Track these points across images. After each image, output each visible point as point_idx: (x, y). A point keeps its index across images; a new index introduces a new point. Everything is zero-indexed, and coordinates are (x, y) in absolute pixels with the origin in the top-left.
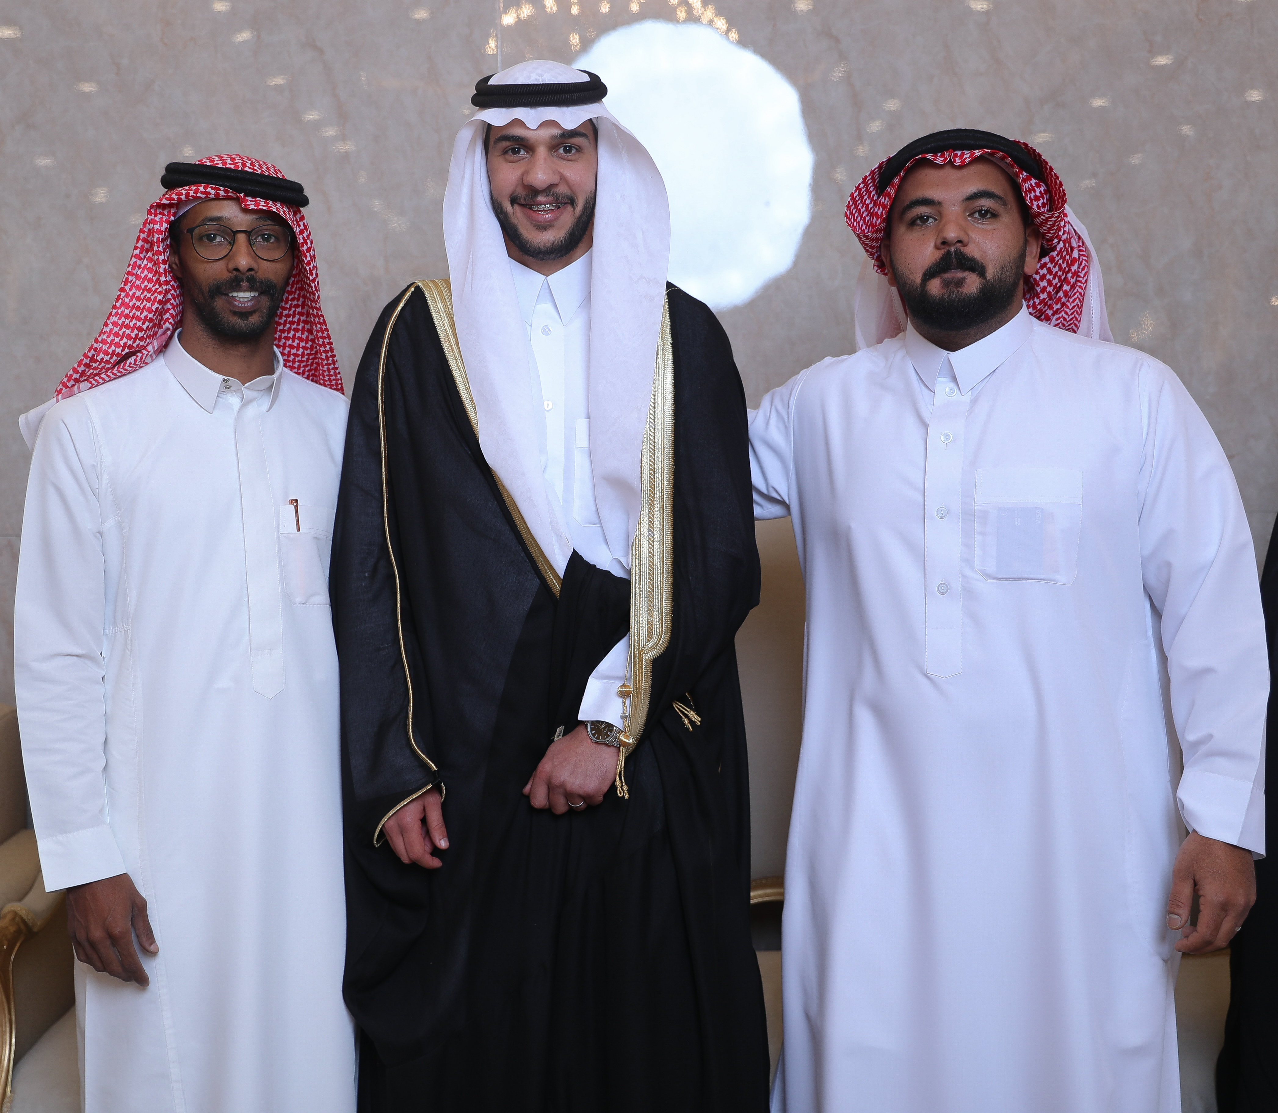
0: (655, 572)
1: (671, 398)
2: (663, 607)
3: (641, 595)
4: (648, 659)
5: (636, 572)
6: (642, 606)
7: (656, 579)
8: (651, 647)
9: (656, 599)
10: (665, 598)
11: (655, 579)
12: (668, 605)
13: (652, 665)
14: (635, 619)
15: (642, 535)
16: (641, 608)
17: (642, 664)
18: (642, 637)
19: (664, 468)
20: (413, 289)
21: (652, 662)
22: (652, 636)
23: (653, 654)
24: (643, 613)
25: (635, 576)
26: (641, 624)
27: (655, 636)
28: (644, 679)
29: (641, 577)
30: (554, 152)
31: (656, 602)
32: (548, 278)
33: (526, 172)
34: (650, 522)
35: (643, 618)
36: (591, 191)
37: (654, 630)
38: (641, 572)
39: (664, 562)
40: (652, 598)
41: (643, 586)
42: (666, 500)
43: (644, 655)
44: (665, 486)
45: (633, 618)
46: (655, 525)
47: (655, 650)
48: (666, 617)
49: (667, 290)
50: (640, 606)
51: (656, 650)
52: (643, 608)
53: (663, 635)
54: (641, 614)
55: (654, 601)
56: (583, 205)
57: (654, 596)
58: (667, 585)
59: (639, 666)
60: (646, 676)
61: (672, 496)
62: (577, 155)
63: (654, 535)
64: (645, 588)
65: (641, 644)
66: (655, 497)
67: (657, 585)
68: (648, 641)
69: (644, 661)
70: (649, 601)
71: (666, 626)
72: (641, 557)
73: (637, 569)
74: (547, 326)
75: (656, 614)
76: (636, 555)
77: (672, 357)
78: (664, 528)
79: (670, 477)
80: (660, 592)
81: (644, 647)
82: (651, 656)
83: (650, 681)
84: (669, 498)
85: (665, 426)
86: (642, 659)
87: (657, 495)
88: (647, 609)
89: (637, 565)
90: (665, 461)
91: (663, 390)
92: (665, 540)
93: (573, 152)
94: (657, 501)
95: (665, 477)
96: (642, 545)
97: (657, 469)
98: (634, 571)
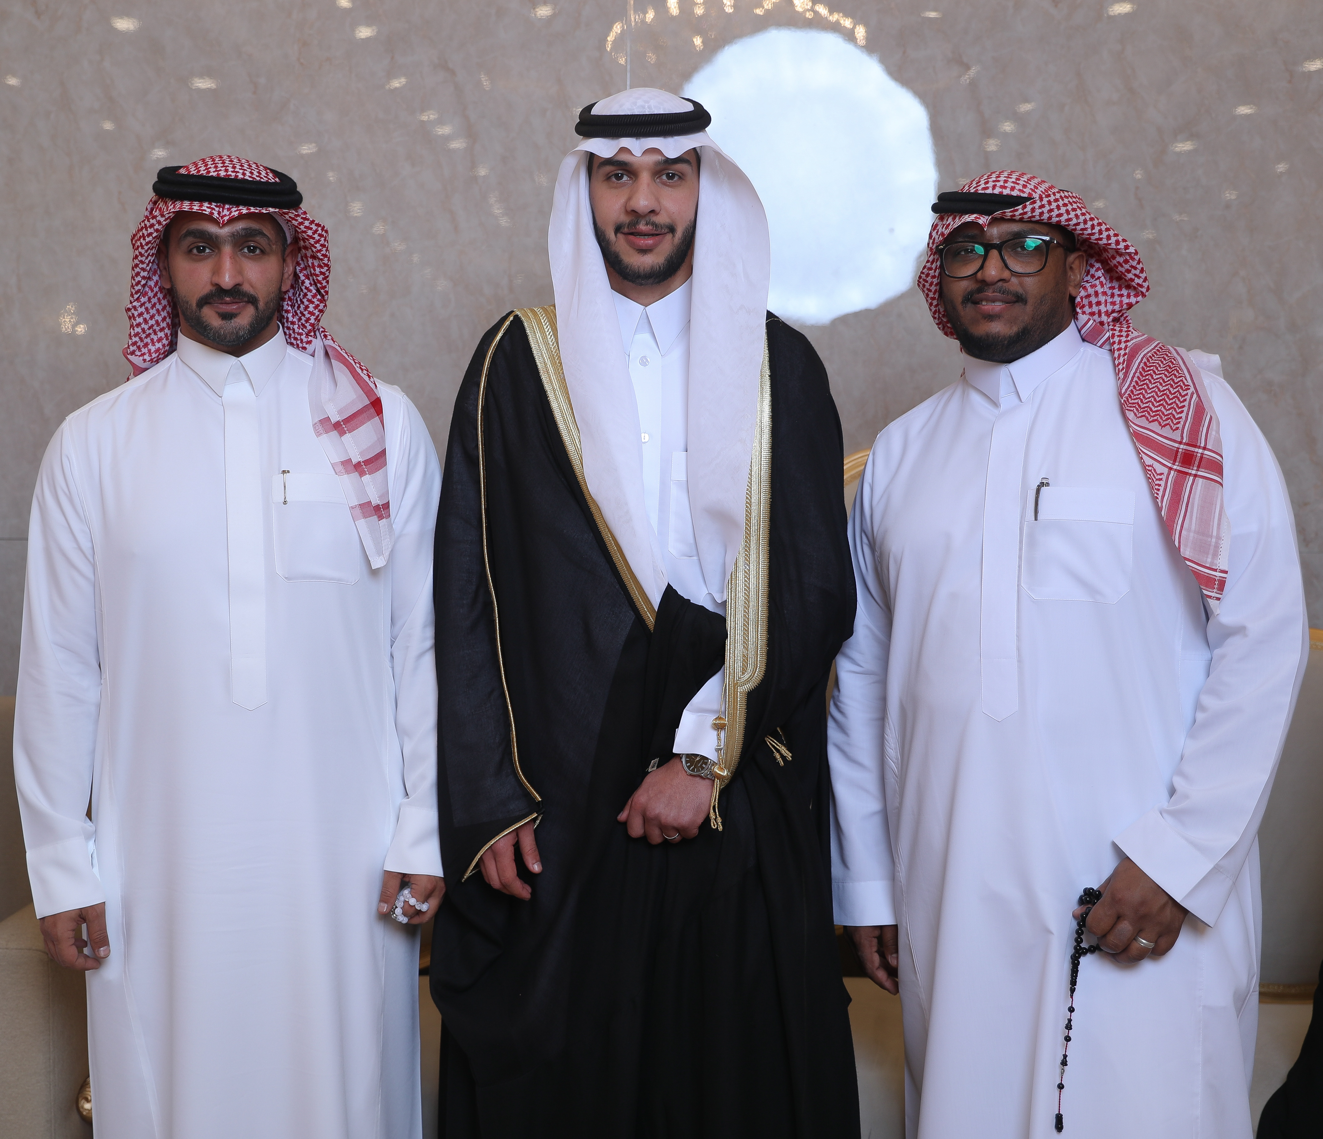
0: (750, 605)
1: (768, 431)
2: (758, 640)
3: (737, 628)
4: (743, 692)
5: (731, 605)
6: (737, 639)
7: (752, 612)
8: (746, 680)
9: (751, 632)
10: (760, 631)
11: (750, 612)
12: (763, 638)
13: (746, 697)
14: (730, 652)
15: (738, 568)
16: (736, 641)
17: (737, 697)
18: (737, 669)
19: (760, 502)
20: (511, 318)
21: (746, 695)
22: (747, 669)
23: (748, 687)
24: (738, 646)
25: (731, 609)
26: (736, 657)
27: (750, 669)
28: (738, 712)
29: (737, 610)
30: (656, 179)
31: (751, 635)
32: (646, 308)
33: (629, 199)
34: (746, 555)
35: (738, 651)
36: (690, 220)
37: (749, 663)
38: (737, 605)
39: (760, 595)
40: (747, 631)
41: (739, 619)
42: (762, 533)
43: (739, 688)
44: (761, 519)
45: (728, 651)
46: (751, 558)
47: (749, 683)
48: (761, 650)
49: (766, 321)
50: (735, 639)
51: (751, 683)
52: (738, 641)
53: (758, 668)
54: (736, 647)
55: (750, 634)
56: (683, 234)
57: (750, 629)
58: (762, 619)
59: (734, 699)
60: (741, 708)
61: (768, 529)
62: (679, 182)
63: (749, 568)
64: (741, 621)
65: (736, 677)
66: (752, 530)
67: (752, 618)
68: (743, 674)
69: (739, 694)
70: (744, 634)
71: (761, 659)
72: (737, 590)
73: (733, 602)
74: (645, 357)
75: (751, 647)
76: (731, 588)
77: (770, 390)
78: (760, 561)
79: (766, 510)
80: (756, 626)
81: (738, 680)
82: (746, 688)
83: (745, 713)
84: (765, 531)
85: (762, 459)
86: (737, 692)
87: (754, 528)
88: (742, 642)
89: (733, 598)
90: (762, 494)
91: (760, 423)
92: (760, 574)
93: (676, 178)
94: (753, 533)
95: (762, 511)
96: (737, 578)
97: (754, 501)
98: (729, 604)
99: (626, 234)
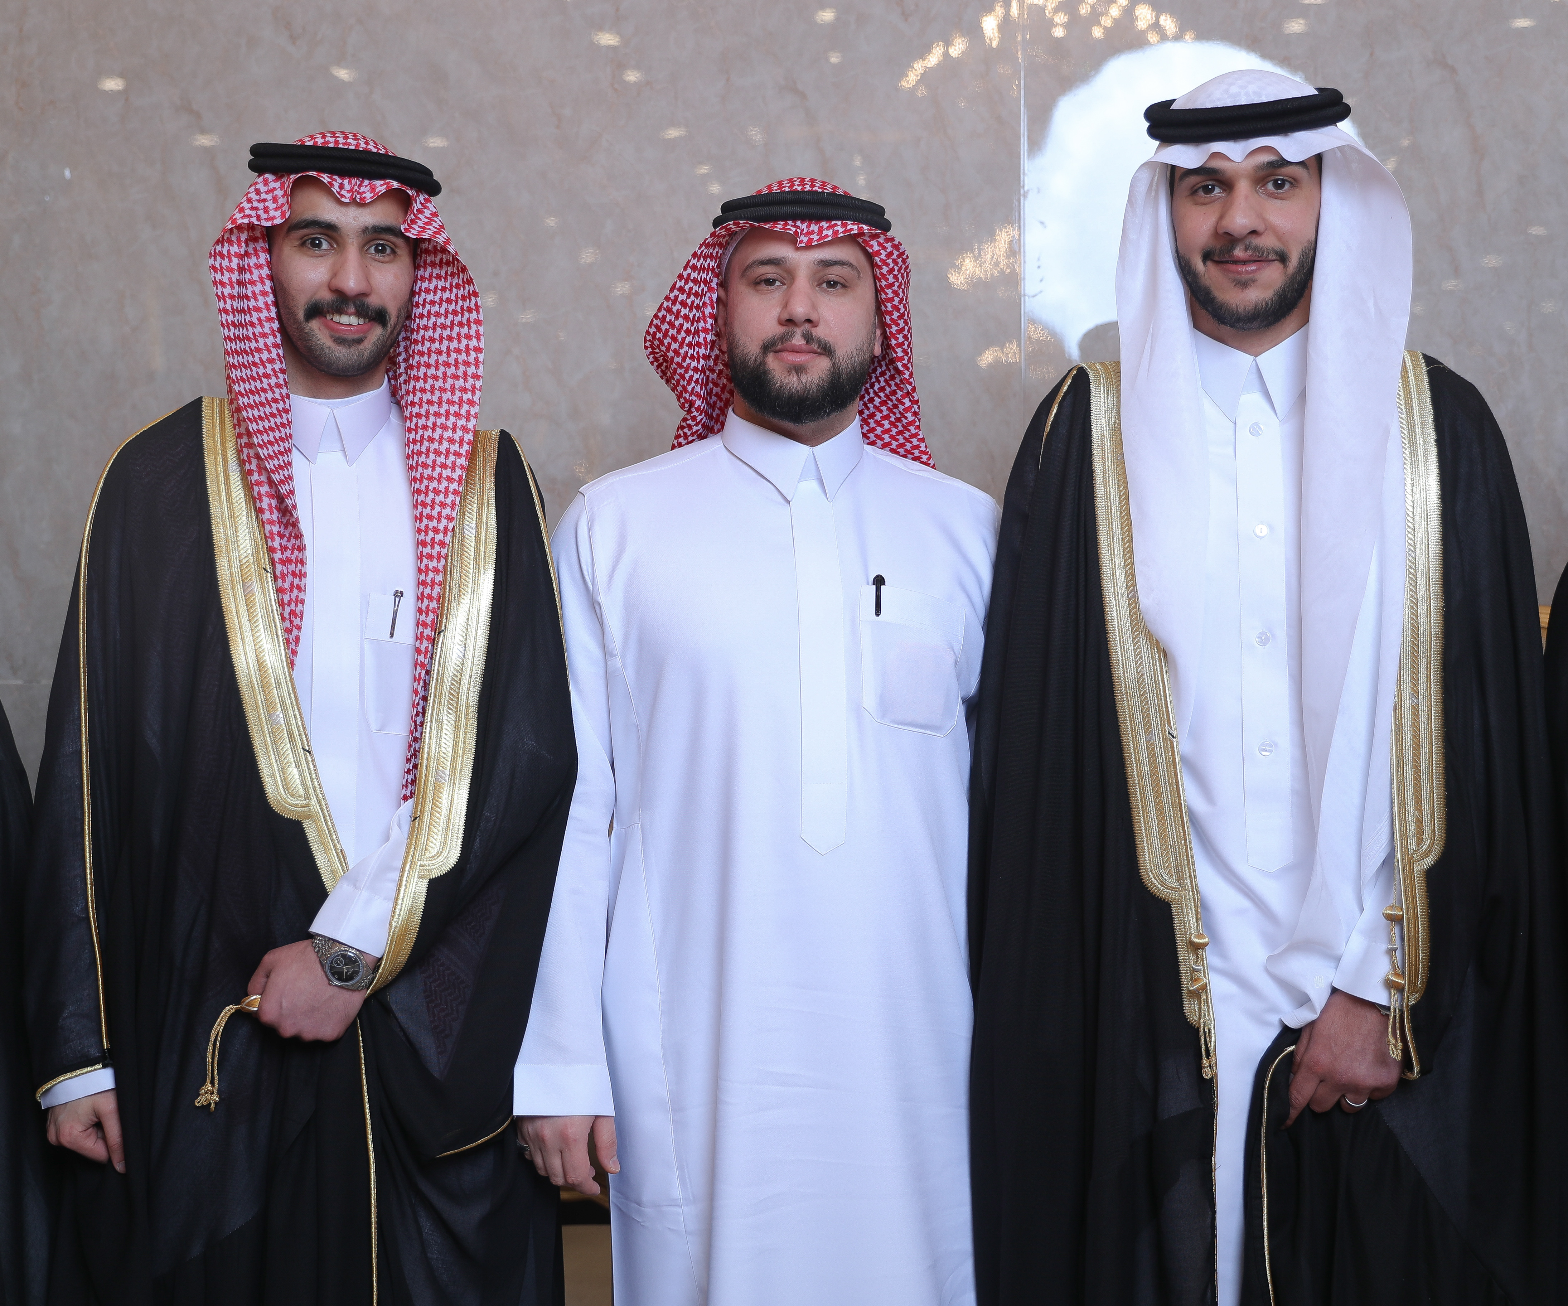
0: (1421, 752)
1: (1436, 516)
2: (1434, 799)
3: (1405, 784)
4: (1422, 869)
5: (1397, 752)
6: (1408, 799)
7: (1424, 758)
8: (1423, 854)
9: (1425, 788)
10: (1436, 787)
11: (1421, 761)
12: (1441, 795)
13: (1426, 877)
14: (1399, 816)
15: (1403, 702)
16: (1407, 802)
17: (1414, 877)
18: (1410, 839)
19: (1430, 612)
20: (1073, 374)
21: (1426, 873)
22: (1423, 838)
24: (1409, 808)
25: (1397, 758)
26: (1408, 823)
27: (1427, 839)
28: (1418, 897)
29: (1404, 758)
30: (1260, 188)
31: (1425, 792)
33: (1221, 217)
34: (1413, 684)
35: (1410, 814)
37: (1426, 831)
38: (1404, 753)
39: (1433, 739)
40: (1419, 787)
41: (1408, 771)
42: (1433, 654)
43: (1415, 863)
44: (1432, 635)
46: (1419, 689)
47: (1428, 857)
48: (1438, 812)
50: (1405, 798)
51: (1430, 857)
53: (1437, 835)
54: (1407, 810)
55: (1421, 790)
56: (1297, 260)
57: (1421, 784)
58: (1437, 770)
59: (1410, 880)
60: (1420, 892)
61: (1442, 649)
62: (1291, 193)
63: (1418, 702)
64: (1410, 774)
65: (1410, 849)
66: (1420, 650)
67: (1424, 769)
68: (1419, 845)
69: (1416, 872)
70: (1416, 791)
71: (1439, 827)
72: (1403, 731)
73: (1399, 748)
74: (1257, 424)
75: (1423, 807)
76: (1396, 729)
77: (1437, 460)
78: (1432, 693)
79: (1439, 623)
80: (1430, 779)
81: (1413, 854)
82: (1424, 865)
83: (1428, 899)
84: (1438, 651)
85: (1430, 554)
86: (1414, 869)
87: (1424, 647)
88: (1411, 802)
89: (1398, 743)
90: (1432, 601)
91: (1429, 506)
92: (1433, 709)
93: (1287, 186)
94: (1421, 655)
95: (1432, 624)
96: (1403, 716)
97: (1421, 612)
99: (1217, 263)
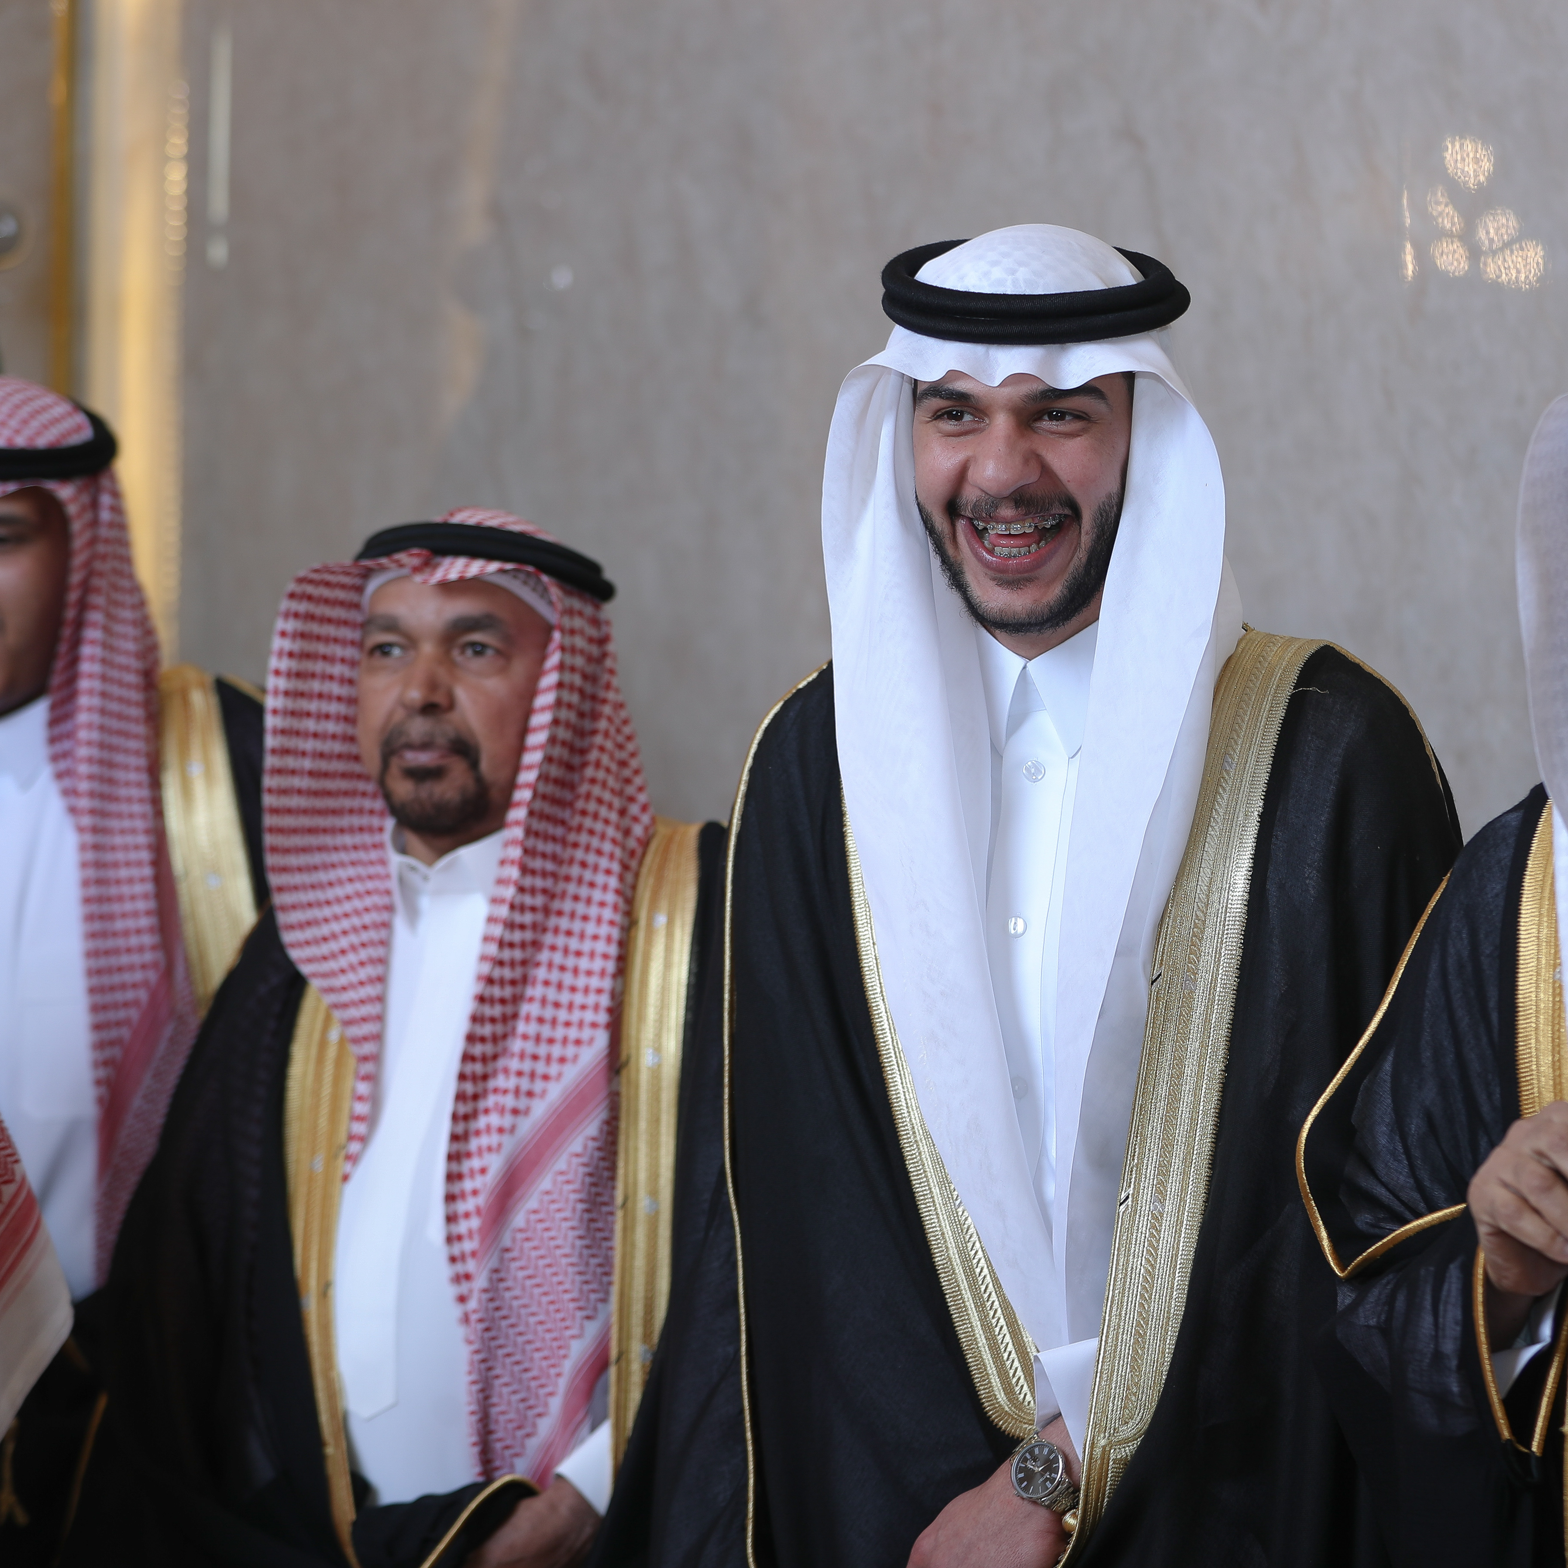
0: (1155, 1285)
1: (1236, 926)
2: (1162, 1359)
4: (1120, 1460)
5: (1116, 1282)
6: (1120, 1352)
7: (1156, 1301)
8: (1129, 1437)
9: (1152, 1341)
10: (1169, 1342)
11: (1153, 1300)
15: (1139, 1208)
16: (1117, 1357)
17: (1105, 1469)
18: (1111, 1413)
19: (1202, 1076)
21: (1125, 1467)
22: (1133, 1414)
23: (1129, 1450)
24: (1120, 1366)
25: (1115, 1290)
26: (1112, 1389)
27: (1140, 1415)
29: (1126, 1292)
31: (1151, 1347)
32: (1029, 663)
34: (1160, 1181)
36: (1109, 494)
37: (1139, 1404)
38: (1128, 1283)
39: (1177, 1268)
40: (1143, 1337)
41: (1128, 1312)
42: (1198, 1140)
43: (1111, 1451)
46: (1169, 1188)
47: (1133, 1444)
50: (1115, 1351)
52: (1122, 1356)
54: (1115, 1368)
55: (1147, 1343)
57: (1148, 1334)
59: (1099, 1473)
63: (1163, 1209)
64: (1132, 1316)
67: (1156, 1312)
68: (1124, 1423)
69: (1110, 1462)
70: (1136, 1342)
72: (1131, 1252)
73: (1120, 1276)
74: (1035, 763)
75: (1147, 1370)
76: (1120, 1246)
77: (1255, 839)
78: (1188, 1197)
80: (1161, 1329)
81: (1113, 1436)
82: (1127, 1453)
84: (1203, 1138)
85: (1217, 987)
86: (1107, 1459)
88: (1129, 1360)
89: (1121, 1268)
90: (1208, 1058)
98: (1112, 1279)
